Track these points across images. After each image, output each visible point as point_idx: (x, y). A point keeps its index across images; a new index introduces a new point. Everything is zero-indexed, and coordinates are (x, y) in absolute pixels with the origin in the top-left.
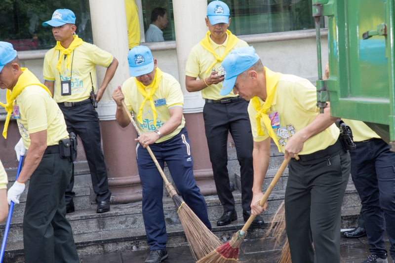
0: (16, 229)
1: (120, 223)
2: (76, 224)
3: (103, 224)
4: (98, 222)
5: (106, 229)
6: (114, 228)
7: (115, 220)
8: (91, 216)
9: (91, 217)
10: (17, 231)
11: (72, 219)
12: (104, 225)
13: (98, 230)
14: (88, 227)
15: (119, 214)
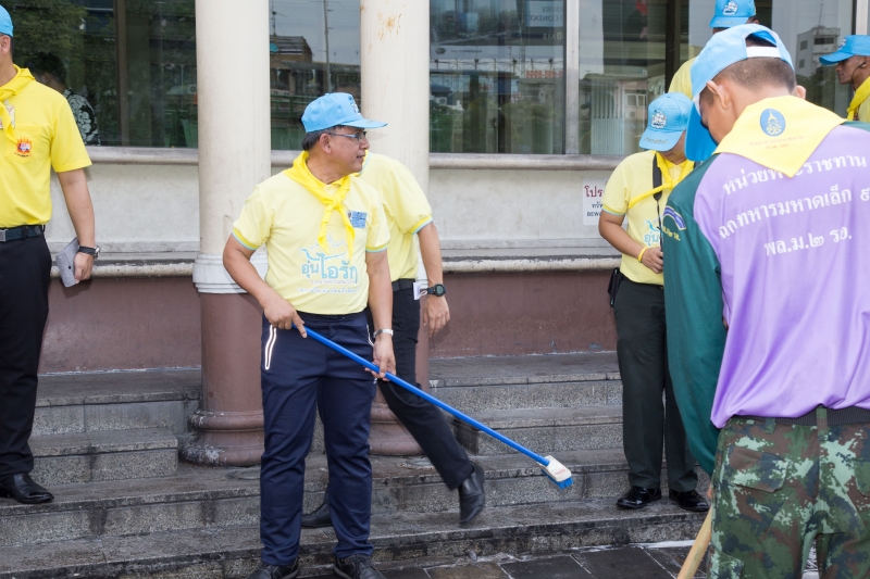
0: (23, 518)
1: (247, 512)
2: (155, 511)
3: (212, 513)
4: (203, 507)
5: (218, 524)
6: (235, 522)
7: (238, 506)
8: (188, 495)
9: (187, 498)
10: (25, 525)
11: (147, 501)
12: (214, 516)
13: (201, 525)
14: (181, 519)
15: (247, 494)
